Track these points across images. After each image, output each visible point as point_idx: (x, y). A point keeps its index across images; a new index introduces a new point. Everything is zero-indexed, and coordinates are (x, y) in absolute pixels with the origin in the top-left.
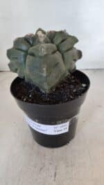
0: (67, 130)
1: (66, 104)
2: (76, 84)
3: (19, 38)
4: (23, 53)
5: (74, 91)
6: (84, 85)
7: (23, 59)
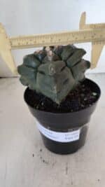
0: (78, 138)
1: (78, 112)
2: (86, 92)
3: (29, 56)
4: (33, 70)
5: (85, 99)
6: (95, 94)
7: (33, 76)
